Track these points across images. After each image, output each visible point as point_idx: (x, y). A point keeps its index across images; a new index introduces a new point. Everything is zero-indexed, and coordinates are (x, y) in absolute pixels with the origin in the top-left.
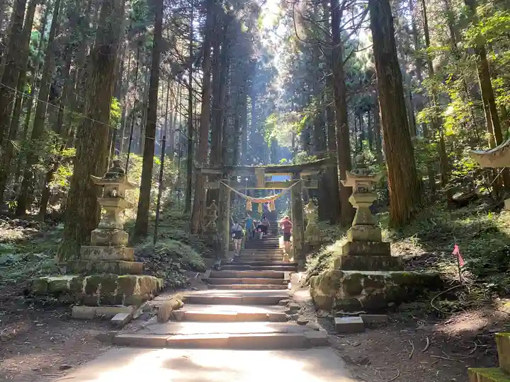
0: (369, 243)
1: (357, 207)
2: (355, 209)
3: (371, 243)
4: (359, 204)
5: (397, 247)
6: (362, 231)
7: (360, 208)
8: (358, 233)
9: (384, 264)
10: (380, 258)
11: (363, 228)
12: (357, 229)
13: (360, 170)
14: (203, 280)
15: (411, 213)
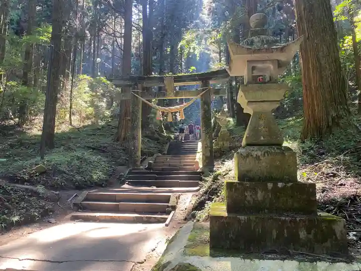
0: (270, 185)
1: (251, 112)
2: (249, 115)
3: (275, 185)
4: (254, 105)
5: (316, 171)
6: (258, 158)
7: (255, 113)
8: (250, 164)
9: (303, 234)
10: (293, 221)
11: (259, 153)
12: (247, 156)
13: (256, 39)
14: (75, 204)
15: (333, 119)
